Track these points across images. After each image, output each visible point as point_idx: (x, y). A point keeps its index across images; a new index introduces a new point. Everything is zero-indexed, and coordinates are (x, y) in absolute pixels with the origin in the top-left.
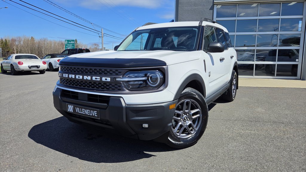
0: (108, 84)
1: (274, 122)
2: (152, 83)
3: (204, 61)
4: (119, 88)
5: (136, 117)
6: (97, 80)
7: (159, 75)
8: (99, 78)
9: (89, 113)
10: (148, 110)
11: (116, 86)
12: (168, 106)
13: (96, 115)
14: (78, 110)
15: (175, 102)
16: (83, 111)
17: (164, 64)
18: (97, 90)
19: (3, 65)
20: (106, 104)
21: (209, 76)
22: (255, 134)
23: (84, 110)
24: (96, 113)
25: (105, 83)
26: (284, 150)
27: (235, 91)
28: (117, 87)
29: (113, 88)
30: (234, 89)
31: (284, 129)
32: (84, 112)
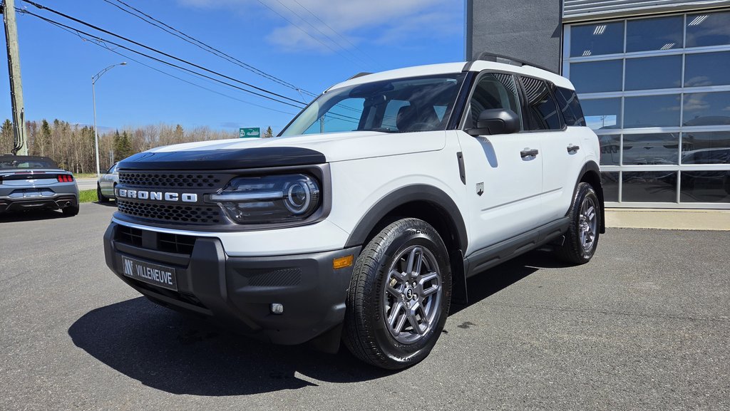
0: (194, 209)
1: (671, 317)
3: (460, 156)
4: (215, 217)
5: (249, 287)
6: (173, 199)
7: (308, 185)
8: (177, 195)
9: (158, 278)
10: (277, 269)
11: (210, 213)
12: (330, 261)
13: (170, 280)
14: (139, 270)
15: (352, 252)
16: (149, 273)
17: (321, 158)
18: (173, 223)
19: (101, 185)
20: (187, 256)
21: (480, 193)
23: (150, 271)
24: (170, 276)
25: (189, 206)
26: (657, 386)
27: (592, 238)
28: (210, 216)
29: (203, 217)
31: (686, 335)
32: (150, 276)
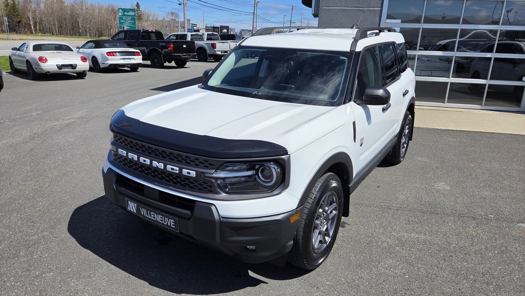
0: (191, 180)
1: (461, 216)
2: (263, 179)
3: (354, 123)
4: (209, 189)
5: (236, 237)
6: (174, 171)
7: (275, 170)
8: (178, 169)
9: (162, 221)
11: (205, 185)
12: (287, 219)
13: (173, 225)
14: (143, 211)
15: (300, 209)
16: (152, 216)
17: (285, 152)
18: (174, 187)
20: (188, 212)
21: (361, 145)
22: (424, 242)
23: (154, 215)
24: (173, 222)
25: (187, 178)
27: (405, 145)
28: (207, 186)
29: (199, 187)
30: (405, 143)
31: (474, 233)
32: (154, 217)
